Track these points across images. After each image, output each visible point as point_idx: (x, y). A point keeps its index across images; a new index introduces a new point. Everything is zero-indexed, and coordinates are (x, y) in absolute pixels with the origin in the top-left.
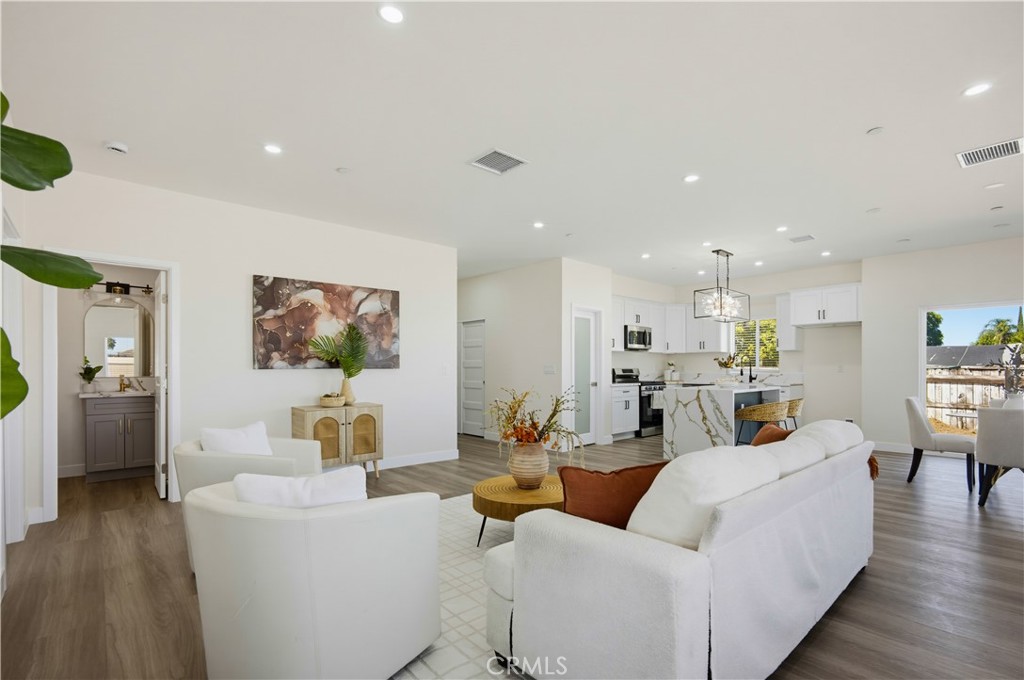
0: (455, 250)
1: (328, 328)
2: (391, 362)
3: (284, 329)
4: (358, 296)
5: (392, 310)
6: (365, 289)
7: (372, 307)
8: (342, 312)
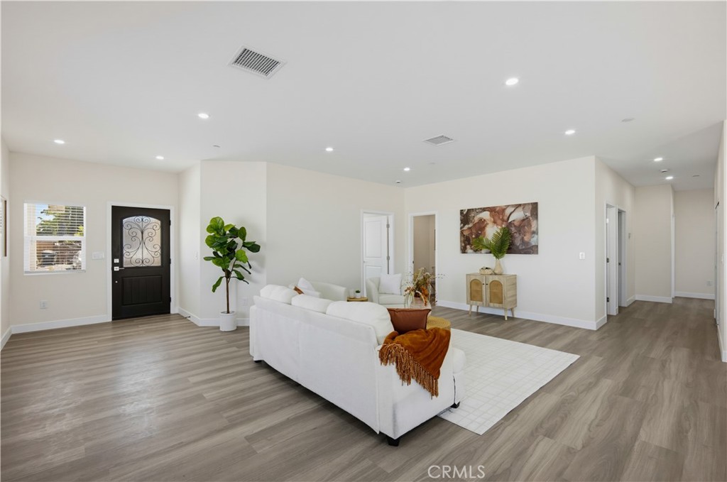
0: (593, 157)
1: (492, 232)
2: (531, 250)
3: (471, 234)
4: (508, 211)
5: (531, 216)
6: (513, 206)
7: (517, 216)
8: (499, 222)
